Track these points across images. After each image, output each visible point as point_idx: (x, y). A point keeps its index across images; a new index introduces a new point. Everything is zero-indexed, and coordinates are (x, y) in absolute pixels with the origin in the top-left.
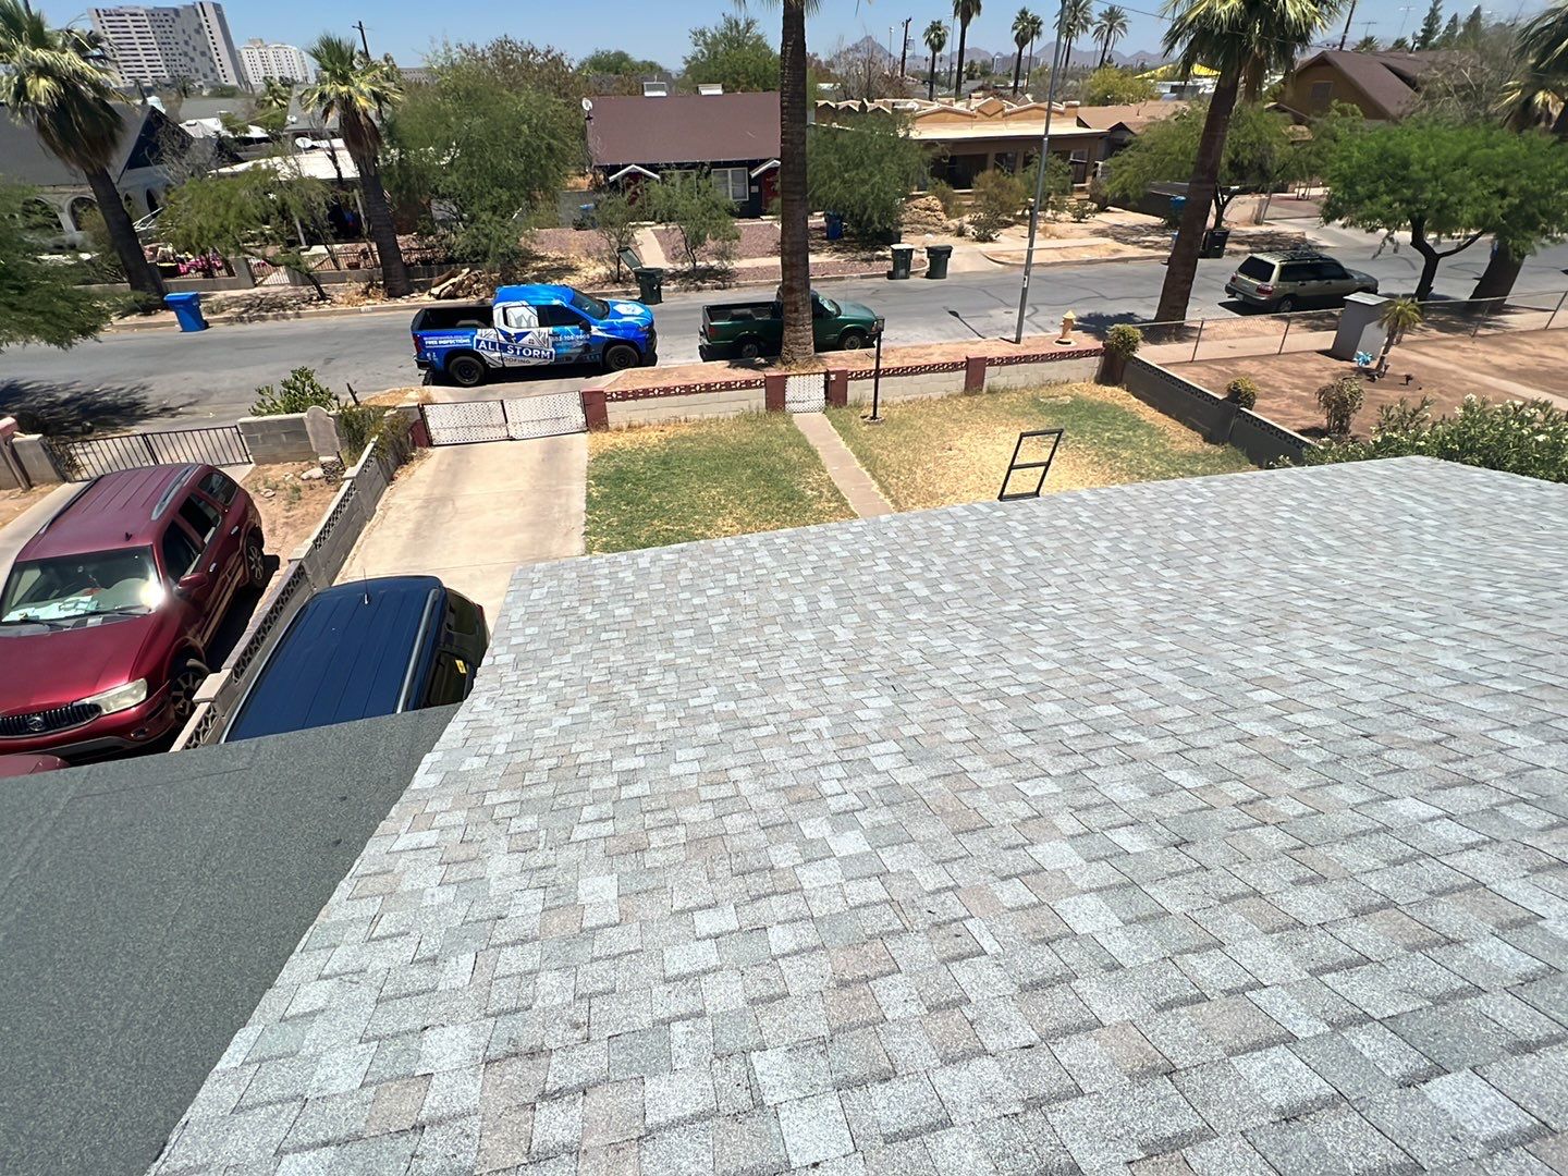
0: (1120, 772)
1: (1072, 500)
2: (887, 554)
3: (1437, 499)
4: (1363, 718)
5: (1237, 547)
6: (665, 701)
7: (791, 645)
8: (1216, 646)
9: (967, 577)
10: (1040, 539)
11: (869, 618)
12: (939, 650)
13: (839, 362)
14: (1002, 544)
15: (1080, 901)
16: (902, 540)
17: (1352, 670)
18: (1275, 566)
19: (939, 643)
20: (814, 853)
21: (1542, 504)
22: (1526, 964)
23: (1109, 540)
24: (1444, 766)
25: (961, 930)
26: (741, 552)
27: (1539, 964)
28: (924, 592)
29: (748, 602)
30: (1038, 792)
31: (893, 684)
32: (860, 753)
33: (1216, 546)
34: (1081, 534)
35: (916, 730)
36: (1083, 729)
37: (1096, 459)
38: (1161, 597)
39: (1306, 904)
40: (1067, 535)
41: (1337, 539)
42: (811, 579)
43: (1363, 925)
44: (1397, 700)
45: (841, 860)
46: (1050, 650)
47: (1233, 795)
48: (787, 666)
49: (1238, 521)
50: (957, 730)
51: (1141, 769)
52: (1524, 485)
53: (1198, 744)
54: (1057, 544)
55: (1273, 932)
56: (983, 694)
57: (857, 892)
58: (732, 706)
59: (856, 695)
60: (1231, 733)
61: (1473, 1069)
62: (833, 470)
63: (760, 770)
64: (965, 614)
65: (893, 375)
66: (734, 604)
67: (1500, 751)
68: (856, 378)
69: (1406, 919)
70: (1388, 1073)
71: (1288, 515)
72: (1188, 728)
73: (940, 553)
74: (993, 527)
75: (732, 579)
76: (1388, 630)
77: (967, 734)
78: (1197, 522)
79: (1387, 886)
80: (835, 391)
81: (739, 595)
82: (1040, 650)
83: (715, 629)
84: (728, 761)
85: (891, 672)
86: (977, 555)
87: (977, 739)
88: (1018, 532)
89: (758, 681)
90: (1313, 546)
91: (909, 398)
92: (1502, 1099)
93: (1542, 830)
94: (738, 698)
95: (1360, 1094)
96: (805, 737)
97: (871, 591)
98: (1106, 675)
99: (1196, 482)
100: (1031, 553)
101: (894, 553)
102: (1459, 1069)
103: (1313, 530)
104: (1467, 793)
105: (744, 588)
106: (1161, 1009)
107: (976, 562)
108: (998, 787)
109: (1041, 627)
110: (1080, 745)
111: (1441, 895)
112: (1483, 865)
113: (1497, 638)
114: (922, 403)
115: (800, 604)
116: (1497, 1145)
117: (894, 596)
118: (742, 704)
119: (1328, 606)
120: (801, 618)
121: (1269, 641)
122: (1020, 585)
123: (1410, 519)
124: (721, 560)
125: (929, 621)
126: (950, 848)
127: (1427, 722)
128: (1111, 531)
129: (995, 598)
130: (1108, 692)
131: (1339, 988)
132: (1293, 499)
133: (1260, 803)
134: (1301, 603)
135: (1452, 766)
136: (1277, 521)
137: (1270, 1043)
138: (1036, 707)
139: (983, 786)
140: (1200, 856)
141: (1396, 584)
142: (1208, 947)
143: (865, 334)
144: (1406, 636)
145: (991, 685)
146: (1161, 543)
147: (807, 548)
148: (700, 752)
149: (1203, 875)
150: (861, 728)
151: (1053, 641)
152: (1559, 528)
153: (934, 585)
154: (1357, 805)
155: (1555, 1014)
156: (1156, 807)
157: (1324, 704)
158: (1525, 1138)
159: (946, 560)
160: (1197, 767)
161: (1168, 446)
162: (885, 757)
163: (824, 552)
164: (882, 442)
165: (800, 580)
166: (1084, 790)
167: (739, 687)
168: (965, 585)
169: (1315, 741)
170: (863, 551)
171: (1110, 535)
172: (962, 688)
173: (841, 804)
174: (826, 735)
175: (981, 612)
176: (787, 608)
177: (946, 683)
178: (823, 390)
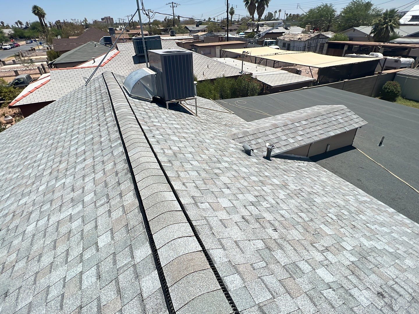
22: (80, 220)
27: (80, 218)
39: (46, 260)
43: (58, 248)
55: (51, 271)
61: (98, 237)
70: (95, 253)
93: (51, 206)
95: (98, 260)
102: (97, 240)
104: (33, 215)
106: (62, 308)
111: (58, 230)
112: (54, 219)
116: (112, 238)
127: (6, 215)
131: (72, 258)
133: (5, 265)
135: (23, 216)
137: (81, 278)
140: (15, 289)
142: (48, 291)
154: (22, 239)
155: (91, 220)
158: (112, 233)
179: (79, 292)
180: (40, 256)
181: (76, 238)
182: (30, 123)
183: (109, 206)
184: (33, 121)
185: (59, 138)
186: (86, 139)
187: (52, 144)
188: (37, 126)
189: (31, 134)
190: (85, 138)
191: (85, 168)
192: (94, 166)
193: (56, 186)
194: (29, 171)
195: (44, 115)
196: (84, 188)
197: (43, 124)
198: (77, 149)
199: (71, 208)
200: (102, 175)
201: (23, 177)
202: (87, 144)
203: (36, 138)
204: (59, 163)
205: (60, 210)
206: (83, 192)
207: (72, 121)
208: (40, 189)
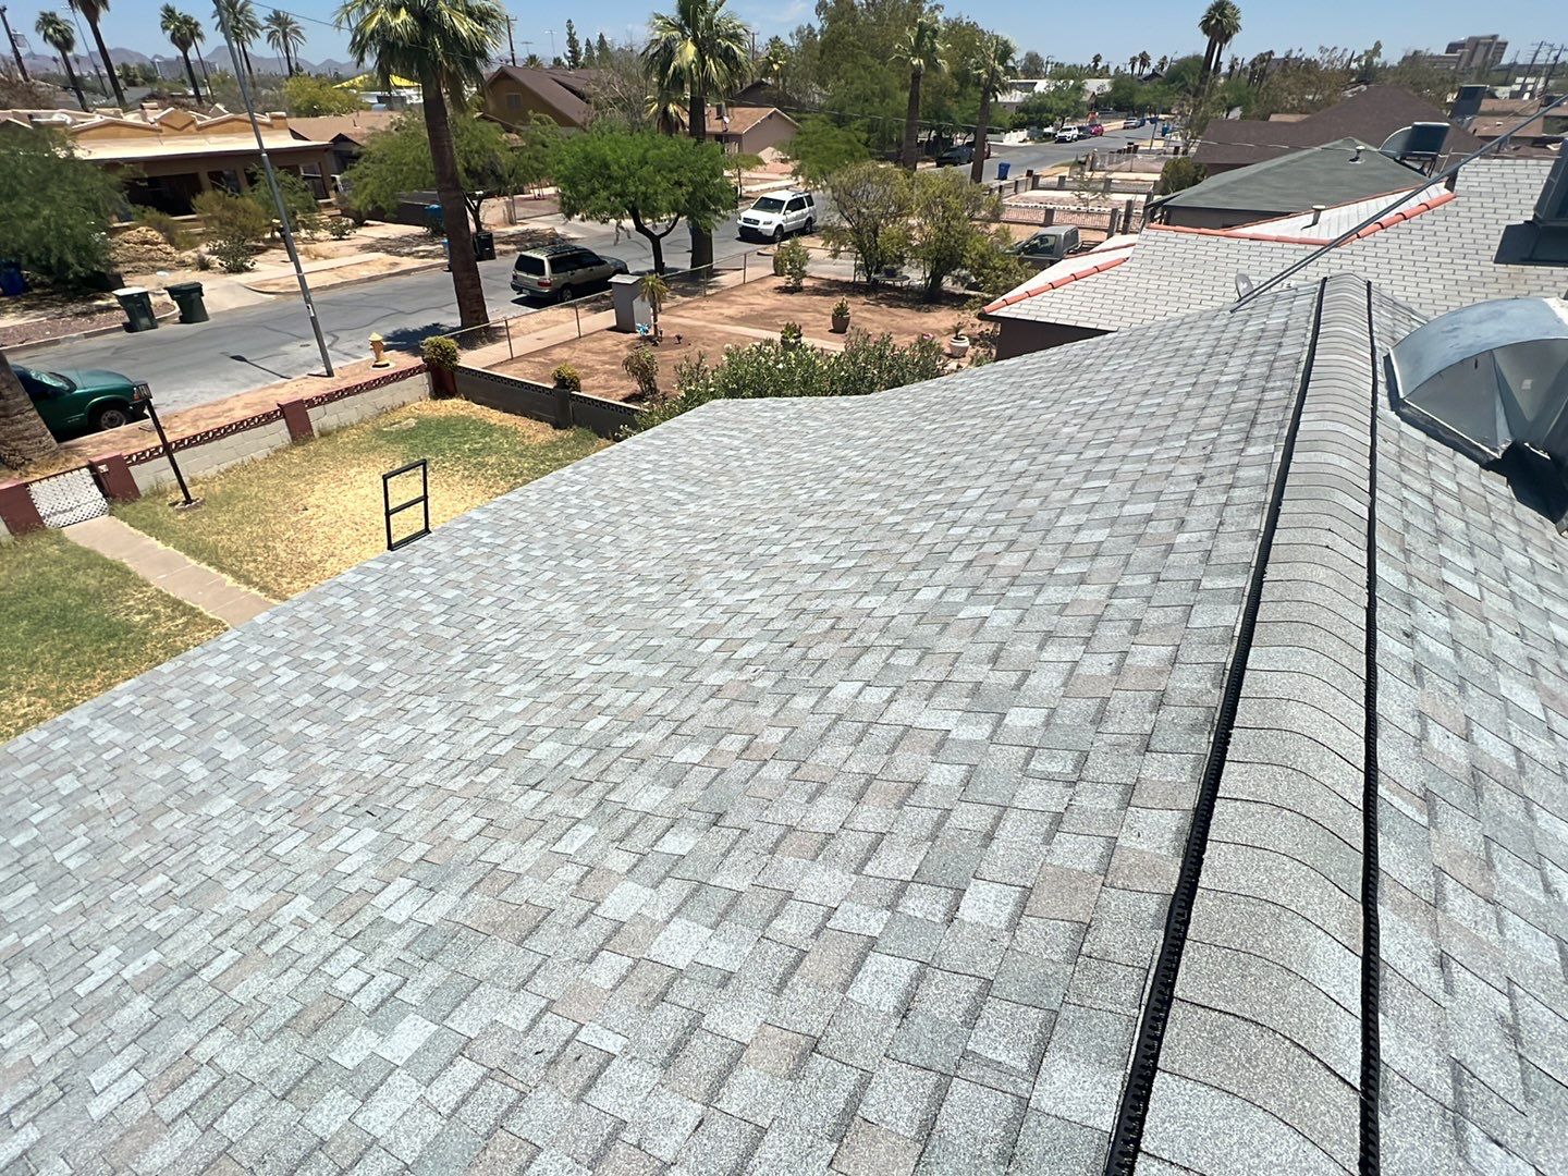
0: (638, 780)
1: (465, 525)
2: (286, 659)
3: (741, 431)
4: (781, 631)
5: (626, 519)
6: (31, 1015)
7: (206, 828)
8: (653, 617)
9: (393, 647)
10: (452, 576)
11: (297, 743)
12: (402, 742)
13: (105, 447)
14: (415, 596)
15: (667, 934)
16: (298, 634)
17: (755, 594)
18: (661, 525)
19: (397, 733)
20: (367, 1084)
21: (800, 414)
22: (959, 772)
23: (518, 552)
24: (845, 645)
25: (579, 1048)
26: (65, 741)
27: (964, 767)
28: (353, 683)
29: (109, 802)
30: (577, 845)
31: (366, 809)
32: (367, 917)
33: (610, 524)
34: (490, 556)
35: (420, 849)
36: (587, 754)
37: (467, 473)
38: (589, 589)
39: (826, 814)
40: (475, 562)
41: (694, 485)
42: (194, 731)
43: (866, 807)
44: (794, 606)
45: (407, 1065)
46: (517, 687)
47: (732, 748)
48: (212, 858)
49: (617, 495)
50: (466, 824)
51: (653, 766)
52: (785, 404)
53: (685, 716)
54: (471, 574)
55: (817, 856)
56: (473, 768)
57: (445, 1093)
58: (154, 957)
59: (325, 848)
60: (703, 693)
61: (974, 877)
62: (159, 580)
63: (237, 1022)
64: (412, 687)
65: (190, 445)
66: (86, 817)
67: (868, 616)
68: (139, 461)
69: (885, 784)
70: (937, 920)
71: (651, 477)
72: (670, 705)
73: (350, 632)
74: (396, 581)
75: (67, 784)
76: (760, 550)
77: (478, 823)
78: (586, 507)
79: (863, 765)
80: (115, 484)
81: (88, 801)
82: (507, 692)
83: (71, 864)
84: (185, 1038)
85: (357, 796)
86: (394, 618)
87: (491, 822)
88: (426, 576)
89: (178, 901)
90: (681, 497)
91: (225, 466)
92: (997, 886)
93: (917, 664)
94: (159, 940)
95: (931, 953)
96: (283, 938)
97: (284, 710)
98: (580, 688)
99: (567, 471)
100: (450, 594)
101: (295, 653)
102: (968, 883)
103: (674, 484)
104: (866, 660)
105: (93, 788)
106: (779, 991)
107: (396, 626)
108: (537, 864)
109: (496, 667)
110: (590, 773)
111: (893, 751)
112: (902, 711)
113: (825, 528)
114: (245, 468)
115: (194, 769)
116: (1013, 925)
117: (318, 704)
118: (169, 946)
119: (714, 545)
120: (203, 785)
121: (688, 594)
122: (455, 631)
123: (732, 453)
124: (34, 767)
125: (375, 712)
126: (522, 964)
127: (821, 614)
128: (516, 543)
129: (436, 655)
130: (589, 704)
131: (877, 873)
132: (648, 462)
133: (753, 745)
134: (694, 551)
135: (849, 643)
136: (646, 485)
137: (863, 957)
138: (531, 755)
139: (521, 871)
140: (736, 822)
141: (749, 509)
142: (782, 903)
143: (128, 405)
144: (775, 549)
145: (475, 755)
146: (565, 538)
147: (169, 694)
148: (132, 1054)
149: (747, 838)
150: (352, 885)
151: (514, 676)
152: (816, 430)
153: (360, 671)
154: (813, 707)
155: (989, 800)
156: (682, 797)
157: (752, 632)
158: (1022, 906)
159: (360, 637)
160: (694, 739)
161: (526, 442)
162: (400, 904)
163: (198, 689)
164: (215, 527)
165: (178, 739)
166: (616, 816)
167: (153, 925)
168: (397, 656)
169: (762, 668)
170: (252, 668)
171: (517, 548)
172: (447, 773)
173: (374, 996)
174: (312, 919)
175: (427, 678)
176: (178, 784)
177: (427, 777)
178: (95, 487)
179: (837, 996)
180: (821, 788)
181: (919, 818)
182: (1001, 383)
183: (1066, 799)
184: (1012, 380)
185: (1049, 465)
186: (1128, 509)
187: (1020, 475)
188: (1013, 398)
189: (985, 416)
190: (1124, 503)
191: (1068, 612)
192: (1099, 619)
193: (960, 616)
194: (924, 524)
195: (1048, 372)
196: (1027, 674)
197: (1032, 398)
198: (1079, 528)
199: (960, 713)
200: (1107, 670)
201: (905, 532)
202: (1119, 530)
203: (994, 433)
204: (1004, 545)
205: (929, 697)
206: (1018, 687)
207: (1116, 423)
208: (920, 596)
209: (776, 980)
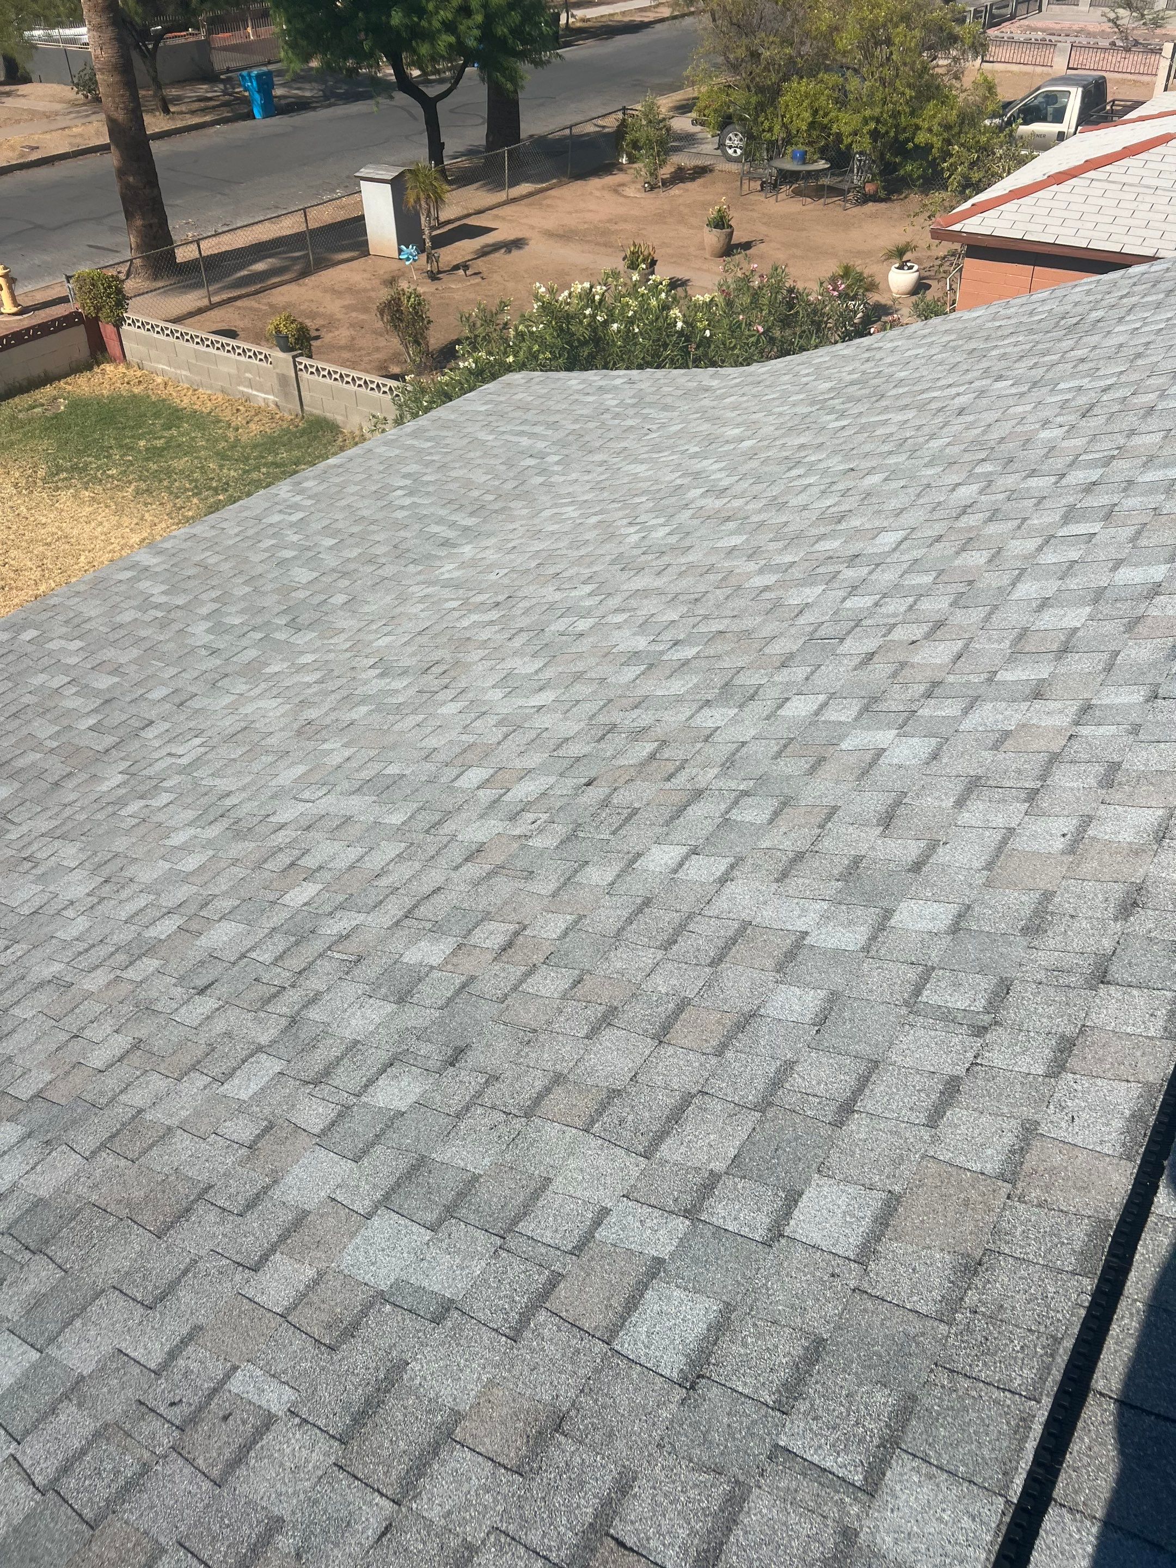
0: (351, 990)
3: (549, 425)
4: (578, 759)
5: (369, 569)
8: (397, 728)
9: (20, 763)
10: (109, 654)
12: (26, 910)
14: (55, 683)
15: (369, 1233)
17: (546, 697)
18: (420, 578)
19: (23, 895)
21: (640, 400)
22: (814, 1001)
23: (207, 617)
24: (668, 785)
25: (228, 1403)
27: (822, 993)
30: (254, 1087)
33: (345, 574)
34: (163, 625)
35: (38, 1079)
36: (280, 943)
37: (143, 486)
38: (307, 679)
40: (143, 633)
41: (472, 514)
43: (670, 1050)
44: (601, 719)
46: (192, 831)
47: (488, 944)
49: (355, 529)
50: (104, 1044)
51: (370, 970)
52: (618, 382)
53: (426, 889)
54: (135, 652)
56: (120, 957)
60: (456, 854)
61: (819, 1172)
67: (707, 740)
69: (703, 1014)
70: (756, 1237)
71: (407, 501)
72: (405, 871)
74: (27, 662)
76: (560, 625)
77: (122, 1042)
78: (308, 549)
82: (178, 839)
87: (137, 1045)
88: (71, 654)
90: (451, 534)
92: (850, 1188)
98: (281, 838)
99: (283, 489)
100: (104, 682)
102: (808, 1182)
103: (443, 512)
107: (26, 730)
108: (197, 1113)
109: (165, 798)
110: (281, 976)
113: (660, 592)
116: (868, 1252)
119: (494, 615)
121: (450, 693)
122: (109, 740)
123: (531, 462)
126: (163, 1265)
128: (203, 603)
129: (82, 777)
130: (293, 864)
131: (677, 1156)
132: (405, 476)
134: (465, 623)
136: (400, 514)
137: (642, 1288)
138: (203, 941)
139: (174, 1123)
141: (551, 556)
142: (535, 1196)
144: (583, 625)
145: (124, 936)
146: (276, 597)
149: (497, 1090)
151: (190, 814)
152: (663, 426)
155: (854, 1049)
156: (413, 1017)
157: (535, 759)
158: (884, 1223)
160: (437, 929)
161: (231, 435)
166: (312, 1045)
168: (23, 777)
169: (545, 817)
171: (205, 611)
172: (84, 963)
175: (68, 812)
177: (56, 968)
179: (600, 1346)
180: (610, 1015)
181: (747, 1072)
191: (1009, 745)
192: (1055, 759)
193: (844, 745)
194: (808, 590)
196: (934, 845)
199: (825, 905)
200: (1058, 845)
204: (926, 628)
205: (783, 876)
206: (917, 867)
208: (787, 711)
209: (514, 1316)
